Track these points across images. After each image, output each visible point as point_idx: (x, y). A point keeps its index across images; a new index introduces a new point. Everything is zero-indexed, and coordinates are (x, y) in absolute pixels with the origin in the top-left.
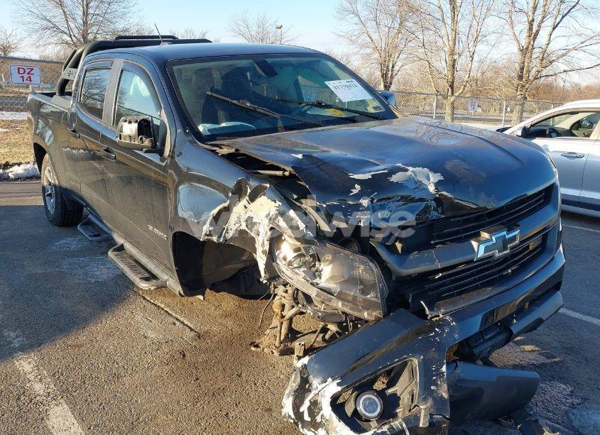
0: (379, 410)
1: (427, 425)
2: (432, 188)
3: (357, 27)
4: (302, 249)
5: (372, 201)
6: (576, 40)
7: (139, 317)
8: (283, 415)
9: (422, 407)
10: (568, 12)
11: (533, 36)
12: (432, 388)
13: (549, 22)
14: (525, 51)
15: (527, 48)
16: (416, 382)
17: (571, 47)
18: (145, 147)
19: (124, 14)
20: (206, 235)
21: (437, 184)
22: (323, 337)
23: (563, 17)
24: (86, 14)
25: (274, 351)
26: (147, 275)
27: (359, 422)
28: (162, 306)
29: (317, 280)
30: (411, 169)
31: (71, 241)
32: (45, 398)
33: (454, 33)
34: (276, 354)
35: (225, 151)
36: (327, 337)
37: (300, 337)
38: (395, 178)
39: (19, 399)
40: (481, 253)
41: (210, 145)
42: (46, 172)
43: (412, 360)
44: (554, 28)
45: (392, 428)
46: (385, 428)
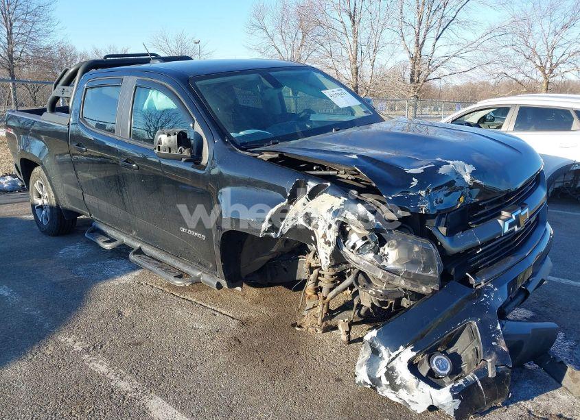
0: (449, 367)
1: (495, 375)
2: (467, 178)
3: (265, 40)
4: (368, 238)
5: (427, 192)
6: (454, 49)
7: (179, 312)
8: (357, 382)
9: (488, 361)
10: (447, 26)
11: (420, 46)
12: (493, 343)
13: (432, 34)
14: (415, 59)
15: (416, 57)
16: (478, 341)
17: (451, 55)
18: (184, 157)
19: (48, 32)
20: (265, 232)
21: (473, 174)
22: (359, 313)
23: (444, 30)
24: (10, 33)
25: (317, 329)
26: (178, 273)
27: (432, 379)
28: (194, 300)
29: (384, 263)
30: (451, 162)
31: (73, 250)
32: (135, 394)
33: (355, 45)
34: (319, 331)
35: (266, 156)
36: (362, 312)
37: (337, 315)
38: (442, 171)
39: (111, 398)
40: (506, 230)
41: (249, 151)
42: (36, 186)
43: (471, 323)
44: (437, 39)
45: (466, 381)
46: (461, 382)
